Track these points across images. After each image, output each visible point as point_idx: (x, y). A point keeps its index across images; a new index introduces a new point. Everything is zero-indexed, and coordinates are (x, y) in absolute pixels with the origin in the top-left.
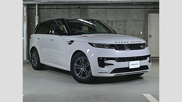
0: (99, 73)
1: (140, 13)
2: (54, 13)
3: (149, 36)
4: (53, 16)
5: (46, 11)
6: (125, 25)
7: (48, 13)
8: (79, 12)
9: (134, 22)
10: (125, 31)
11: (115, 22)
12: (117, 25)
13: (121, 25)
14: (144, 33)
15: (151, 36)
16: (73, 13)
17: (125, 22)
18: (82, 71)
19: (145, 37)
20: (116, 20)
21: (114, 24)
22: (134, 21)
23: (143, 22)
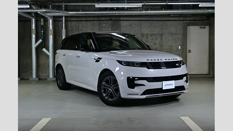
0: (128, 94)
1: (178, 25)
2: (83, 26)
3: (188, 51)
4: (82, 29)
5: (74, 24)
6: (161, 39)
7: (76, 26)
8: (111, 24)
9: (172, 36)
10: (161, 46)
11: (151, 36)
12: (153, 39)
13: (157, 39)
14: (183, 48)
15: (190, 51)
16: (104, 25)
17: (161, 35)
18: (109, 92)
19: (184, 52)
20: (151, 33)
21: (150, 38)
22: (172, 34)
23: (182, 36)
